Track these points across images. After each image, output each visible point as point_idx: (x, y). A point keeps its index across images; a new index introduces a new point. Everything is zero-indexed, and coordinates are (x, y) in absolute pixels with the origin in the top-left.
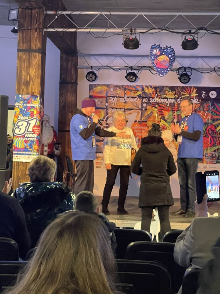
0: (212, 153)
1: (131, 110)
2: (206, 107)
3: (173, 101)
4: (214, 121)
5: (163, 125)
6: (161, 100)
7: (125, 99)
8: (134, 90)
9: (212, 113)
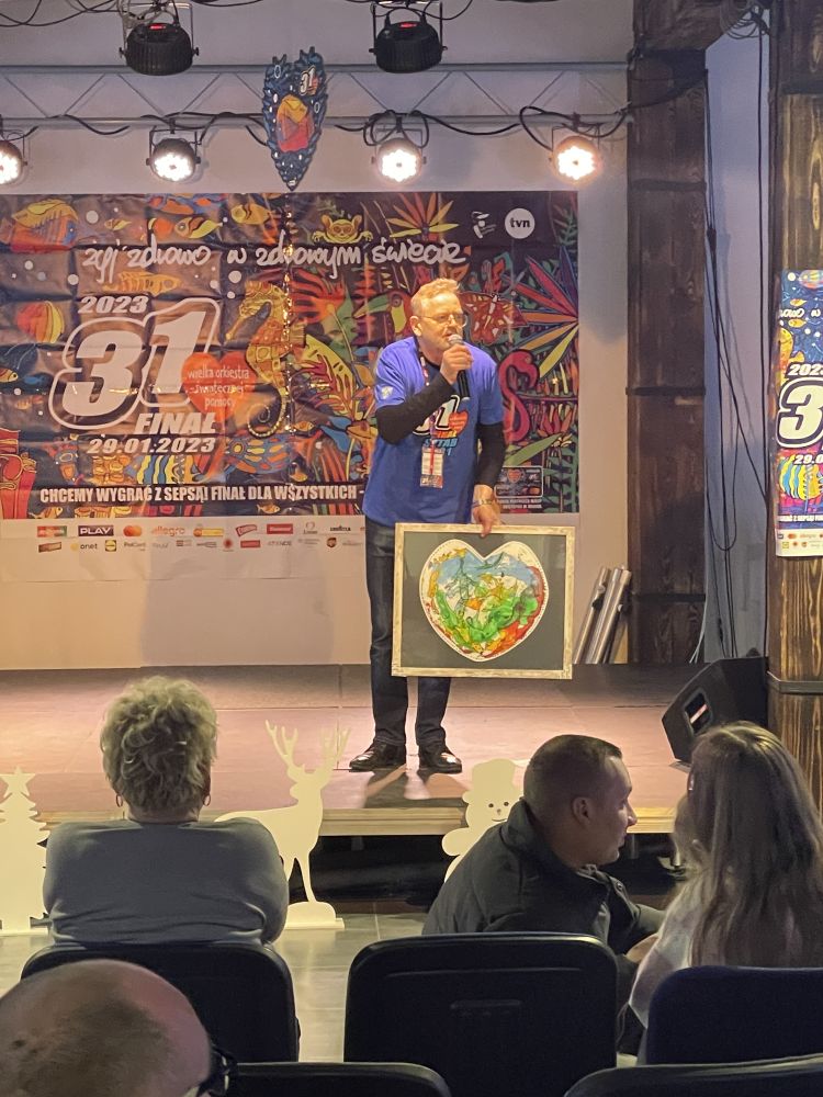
0: (525, 469)
1: (179, 298)
2: (493, 276)
3: (353, 256)
4: (526, 333)
5: (315, 359)
6: (302, 254)
7: (149, 256)
8: (186, 216)
9: (517, 300)
